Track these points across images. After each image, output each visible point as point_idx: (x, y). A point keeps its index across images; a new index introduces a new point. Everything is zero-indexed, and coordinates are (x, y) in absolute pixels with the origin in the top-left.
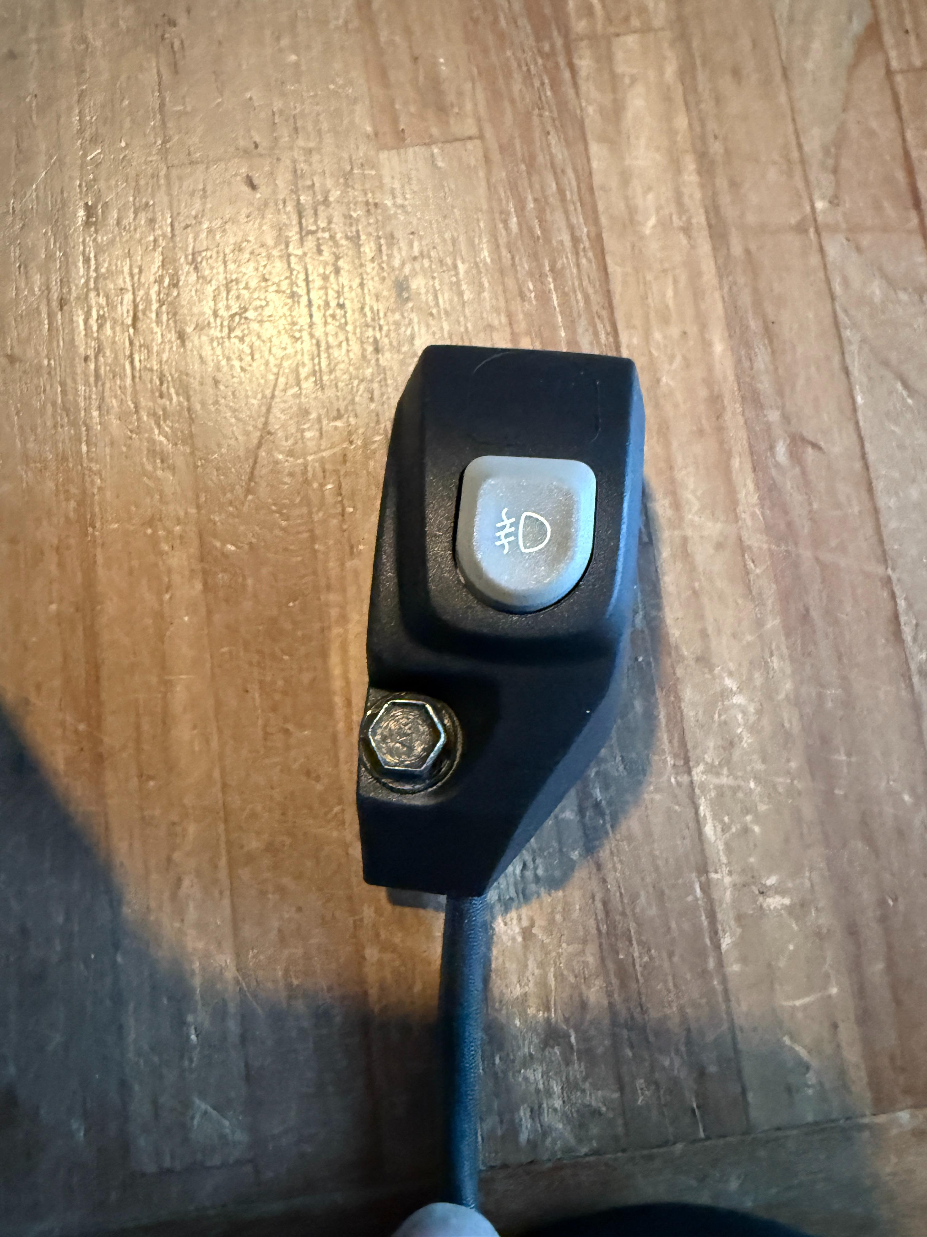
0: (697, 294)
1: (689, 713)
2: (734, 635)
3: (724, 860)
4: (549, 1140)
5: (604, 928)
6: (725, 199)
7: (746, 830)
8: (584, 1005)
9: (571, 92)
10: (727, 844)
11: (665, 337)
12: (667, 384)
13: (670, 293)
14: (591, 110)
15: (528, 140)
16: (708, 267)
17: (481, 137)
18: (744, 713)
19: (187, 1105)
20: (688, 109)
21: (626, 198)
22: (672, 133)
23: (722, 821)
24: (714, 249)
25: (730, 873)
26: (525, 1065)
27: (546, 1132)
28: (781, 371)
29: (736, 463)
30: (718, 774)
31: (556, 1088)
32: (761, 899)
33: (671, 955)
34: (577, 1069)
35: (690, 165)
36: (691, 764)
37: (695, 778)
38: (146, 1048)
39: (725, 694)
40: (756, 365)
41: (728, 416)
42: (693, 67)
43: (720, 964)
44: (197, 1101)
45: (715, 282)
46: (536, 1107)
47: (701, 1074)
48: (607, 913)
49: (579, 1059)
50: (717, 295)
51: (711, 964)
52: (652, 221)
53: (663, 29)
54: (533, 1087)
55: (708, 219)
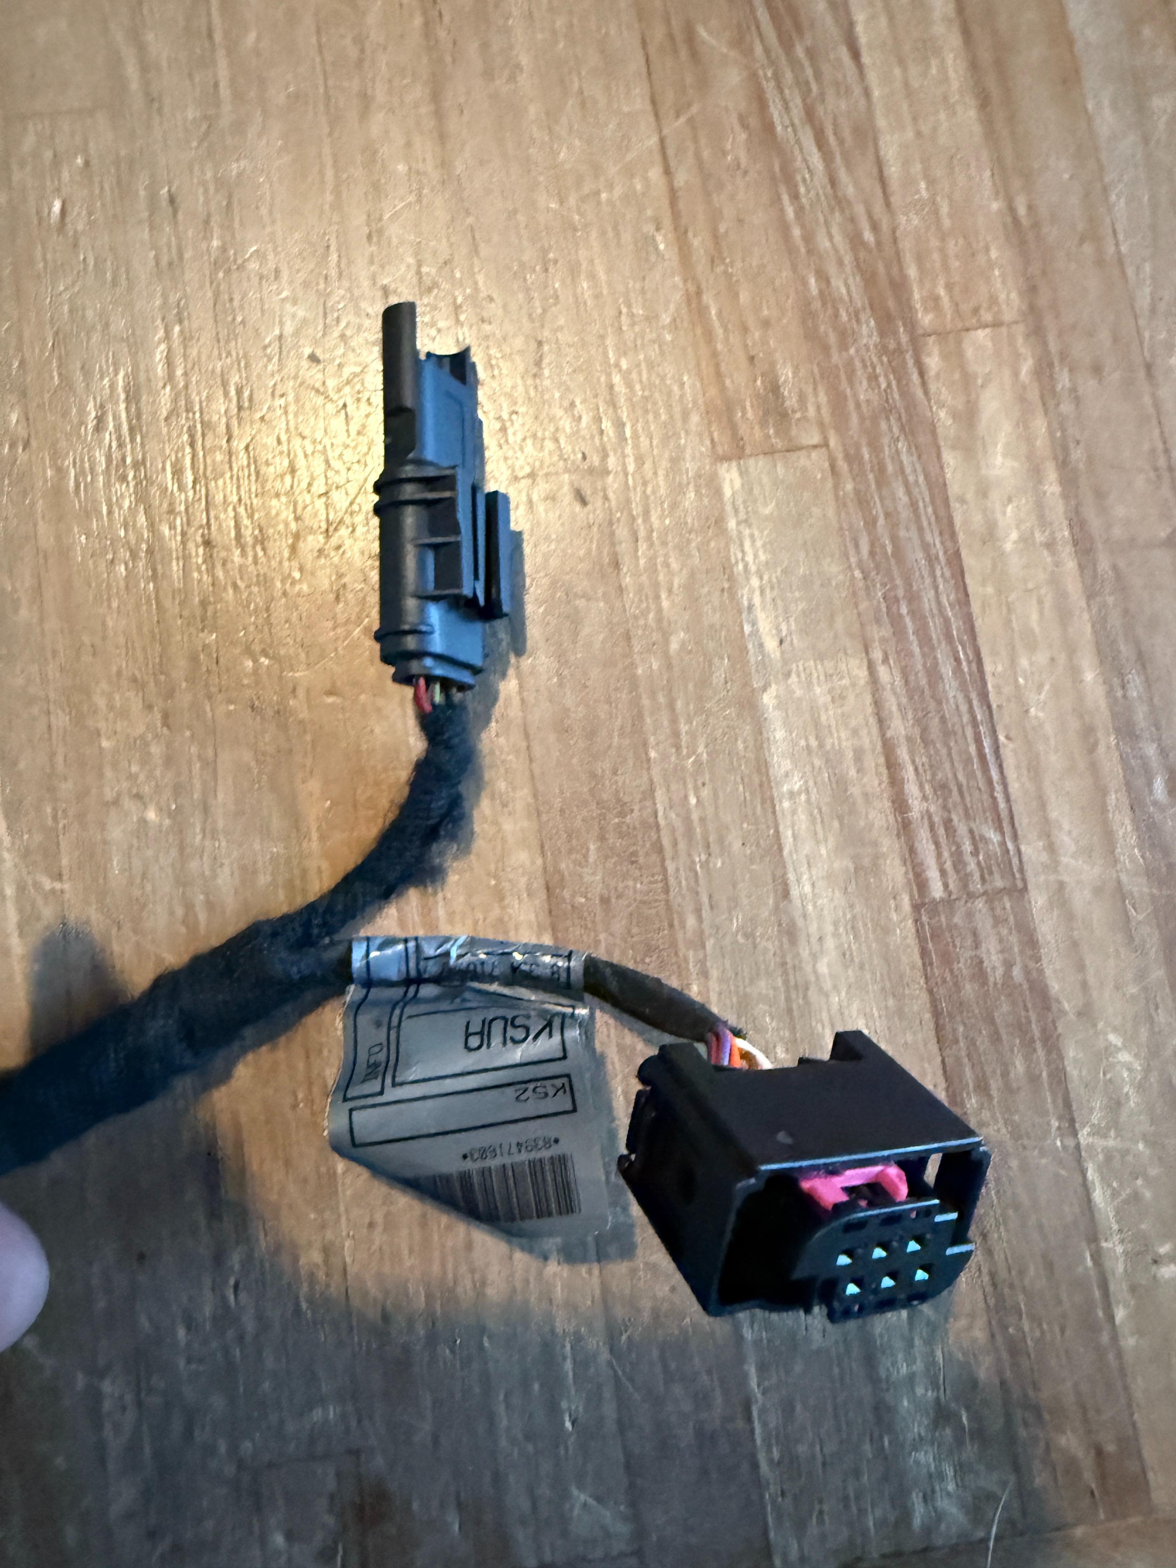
0: (1064, 615)
1: (1073, 1071)
2: (1117, 988)
3: (1115, 1227)
4: (943, 1527)
5: (992, 1302)
6: (1090, 513)
7: (1136, 1197)
8: (974, 1384)
9: (919, 393)
10: (1117, 1213)
11: (1032, 664)
12: (1036, 717)
13: (1035, 617)
14: (942, 414)
15: (875, 447)
16: (1074, 587)
17: (826, 445)
18: (1130, 1070)
19: (565, 1495)
20: (1046, 412)
21: (984, 511)
22: (1029, 440)
23: (1109, 1185)
24: (1081, 567)
25: (1122, 1241)
26: (915, 1448)
27: (940, 1516)
28: (1156, 700)
29: (1112, 799)
30: (1105, 1136)
31: (950, 1472)
32: (1154, 1268)
33: (1063, 1330)
34: (970, 1451)
35: (1051, 475)
36: (1077, 1125)
37: (1082, 1140)
38: (520, 1436)
39: (1109, 1050)
40: (1129, 693)
41: (1101, 749)
42: (1051, 365)
43: (1115, 1337)
44: (575, 1492)
45: (1083, 603)
46: (929, 1492)
47: (1099, 1452)
48: (994, 1285)
49: (972, 1439)
50: (1086, 616)
51: (1105, 1338)
52: (1014, 536)
53: (1016, 322)
54: (925, 1471)
55: (1072, 534)
